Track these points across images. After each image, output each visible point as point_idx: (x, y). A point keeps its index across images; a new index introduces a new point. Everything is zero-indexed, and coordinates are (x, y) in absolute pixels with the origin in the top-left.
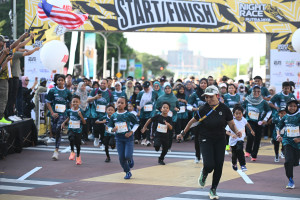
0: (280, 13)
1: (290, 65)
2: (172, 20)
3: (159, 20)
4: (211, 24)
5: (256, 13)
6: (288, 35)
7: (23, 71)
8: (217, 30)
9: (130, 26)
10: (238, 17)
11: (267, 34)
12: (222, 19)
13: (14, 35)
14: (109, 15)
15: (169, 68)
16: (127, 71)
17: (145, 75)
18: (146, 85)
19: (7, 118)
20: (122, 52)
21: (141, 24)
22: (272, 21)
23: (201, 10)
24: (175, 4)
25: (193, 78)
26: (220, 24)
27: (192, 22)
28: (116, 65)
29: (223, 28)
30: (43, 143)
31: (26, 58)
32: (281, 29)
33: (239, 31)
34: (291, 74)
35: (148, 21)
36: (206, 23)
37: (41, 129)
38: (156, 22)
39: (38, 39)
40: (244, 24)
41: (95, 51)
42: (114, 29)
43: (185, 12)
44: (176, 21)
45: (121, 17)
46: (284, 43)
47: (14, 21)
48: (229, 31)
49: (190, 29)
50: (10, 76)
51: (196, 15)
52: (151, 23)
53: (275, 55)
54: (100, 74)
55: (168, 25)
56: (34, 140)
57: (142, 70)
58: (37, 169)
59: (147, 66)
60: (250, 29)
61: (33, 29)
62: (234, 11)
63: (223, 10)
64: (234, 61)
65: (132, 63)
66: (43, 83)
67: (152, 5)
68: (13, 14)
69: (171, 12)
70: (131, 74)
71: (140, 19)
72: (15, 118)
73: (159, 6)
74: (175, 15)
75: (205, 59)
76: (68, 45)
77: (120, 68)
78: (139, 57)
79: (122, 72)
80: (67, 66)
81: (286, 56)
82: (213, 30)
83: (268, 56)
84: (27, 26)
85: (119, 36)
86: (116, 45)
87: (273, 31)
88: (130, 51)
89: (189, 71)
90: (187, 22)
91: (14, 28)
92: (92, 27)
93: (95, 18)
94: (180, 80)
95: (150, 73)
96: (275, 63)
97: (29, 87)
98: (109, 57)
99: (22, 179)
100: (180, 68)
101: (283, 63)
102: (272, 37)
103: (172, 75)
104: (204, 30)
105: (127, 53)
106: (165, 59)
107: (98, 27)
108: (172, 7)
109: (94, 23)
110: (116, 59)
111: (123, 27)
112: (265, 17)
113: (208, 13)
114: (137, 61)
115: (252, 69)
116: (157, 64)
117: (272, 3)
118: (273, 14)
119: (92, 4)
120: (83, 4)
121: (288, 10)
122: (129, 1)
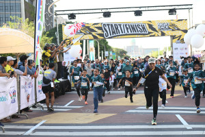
0: (176, 26)
1: (182, 49)
2: (128, 32)
4: (145, 33)
5: (165, 27)
6: (180, 36)
8: (148, 35)
9: (109, 36)
10: (157, 29)
11: (171, 36)
12: (150, 31)
13: (58, 43)
14: (100, 32)
15: (128, 54)
17: (117, 58)
21: (114, 35)
22: (173, 30)
23: (141, 27)
26: (150, 33)
27: (137, 33)
28: (104, 54)
30: (74, 90)
32: (177, 33)
33: (158, 36)
35: (117, 33)
36: (143, 33)
38: (121, 33)
39: (69, 44)
40: (160, 32)
41: (94, 48)
42: (102, 38)
43: (133, 28)
44: (130, 33)
45: (105, 32)
46: (179, 39)
47: (58, 37)
48: (154, 36)
49: (136, 36)
50: (58, 61)
51: (139, 29)
52: (119, 34)
53: (175, 45)
54: (97, 57)
55: (126, 35)
57: (116, 55)
58: (72, 101)
59: (118, 54)
60: (163, 34)
62: (155, 27)
63: (151, 26)
65: (111, 53)
67: (119, 26)
68: (57, 34)
69: (127, 29)
71: (114, 33)
72: (61, 80)
73: (122, 26)
74: (129, 30)
75: (144, 49)
77: (105, 55)
78: (114, 50)
80: (82, 55)
81: (180, 45)
83: (172, 46)
84: (64, 39)
85: (104, 41)
86: (103, 45)
87: (173, 35)
88: (110, 47)
89: (137, 55)
90: (135, 33)
91: (58, 40)
92: (92, 38)
93: (93, 33)
95: (119, 57)
96: (175, 49)
98: (101, 51)
99: (66, 106)
101: (179, 49)
102: (173, 37)
104: (142, 36)
105: (108, 48)
107: (95, 37)
108: (128, 26)
109: (93, 36)
111: (106, 36)
112: (169, 28)
113: (144, 28)
114: (113, 52)
115: (165, 53)
116: (122, 53)
117: (173, 22)
118: (173, 27)
119: (92, 27)
120: (88, 28)
121: (179, 25)
122: (108, 25)
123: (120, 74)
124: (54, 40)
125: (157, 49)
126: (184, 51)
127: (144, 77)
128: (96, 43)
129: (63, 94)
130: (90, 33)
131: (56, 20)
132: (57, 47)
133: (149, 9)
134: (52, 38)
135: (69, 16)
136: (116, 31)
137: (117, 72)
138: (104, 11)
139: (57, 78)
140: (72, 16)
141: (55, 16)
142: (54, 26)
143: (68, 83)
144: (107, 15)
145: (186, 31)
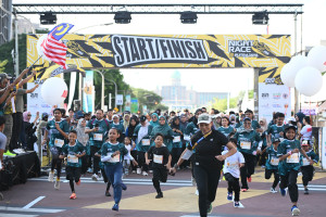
0: (267, 49)
1: (278, 97)
2: (166, 56)
3: (154, 57)
4: (202, 59)
5: (244, 49)
6: (275, 70)
7: (25, 107)
8: (208, 65)
9: (126, 63)
10: (227, 53)
11: (255, 68)
12: (213, 55)
13: (17, 73)
14: (106, 53)
15: (163, 103)
16: (123, 106)
17: (141, 109)
18: (143, 119)
19: (11, 151)
20: (119, 88)
21: (137, 61)
22: (260, 56)
23: (193, 47)
24: (168, 42)
25: (187, 111)
26: (211, 60)
27: (184, 58)
28: (113, 101)
29: (213, 63)
30: (46, 174)
31: (29, 95)
32: (269, 63)
33: (229, 66)
34: (278, 106)
35: (143, 58)
36: (197, 59)
37: (44, 161)
38: (151, 59)
39: (40, 76)
40: (233, 60)
41: (93, 87)
42: (111, 66)
43: (177, 49)
44: (169, 57)
45: (118, 54)
46: (271, 76)
47: (17, 60)
48: (220, 66)
49: (183, 65)
50: (14, 111)
51: (188, 51)
52: (145, 60)
53: (263, 88)
54: (98, 107)
55: (162, 61)
56: (37, 172)
57: (138, 105)
58: (41, 198)
59: (141, 100)
60: (239, 64)
61: (35, 66)
62: (224, 47)
63: (214, 46)
64: (224, 95)
65: (128, 98)
66: (45, 117)
67: (147, 43)
68: (15, 53)
69: (164, 49)
70: (127, 108)
71: (135, 56)
72: (20, 151)
73: (153, 44)
74: (168, 52)
75: (197, 93)
76: (68, 83)
77: (117, 103)
78: (135, 93)
79: (119, 107)
81: (273, 89)
82: (204, 65)
83: (256, 90)
84: (29, 64)
85: (115, 73)
86: (113, 81)
87: (261, 66)
88: (127, 87)
89: (183, 105)
90: (180, 58)
91: (17, 67)
92: (89, 65)
93: (93, 55)
94: (173, 113)
95: (145, 108)
96: (263, 95)
97: (31, 121)
98: (107, 93)
99: (27, 208)
100: (174, 103)
101: (271, 96)
102: (260, 71)
103: (166, 109)
104: (195, 65)
105: (123, 89)
106: (159, 94)
107: (95, 64)
108: (165, 44)
109: (92, 60)
110: (114, 95)
111: (120, 63)
112: (253, 52)
113: (199, 49)
114: (133, 96)
116: (152, 99)
117: (260, 40)
118: (261, 50)
119: (90, 43)
120: (82, 43)
121: (274, 46)
122: (125, 40)
123: (146, 142)
124: (9, 68)
125: (226, 94)
126: (282, 101)
127: (190, 148)
128: (97, 76)
129: (22, 180)
130: (85, 55)
131: (14, 25)
132: (11, 81)
133: (213, 9)
134: (5, 62)
135: (42, 18)
136: (140, 51)
137: (140, 138)
138: (116, 9)
139: (11, 148)
140: (49, 18)
141: (13, 17)
142: (11, 38)
143: (35, 158)
144: (123, 18)
145: (286, 60)
